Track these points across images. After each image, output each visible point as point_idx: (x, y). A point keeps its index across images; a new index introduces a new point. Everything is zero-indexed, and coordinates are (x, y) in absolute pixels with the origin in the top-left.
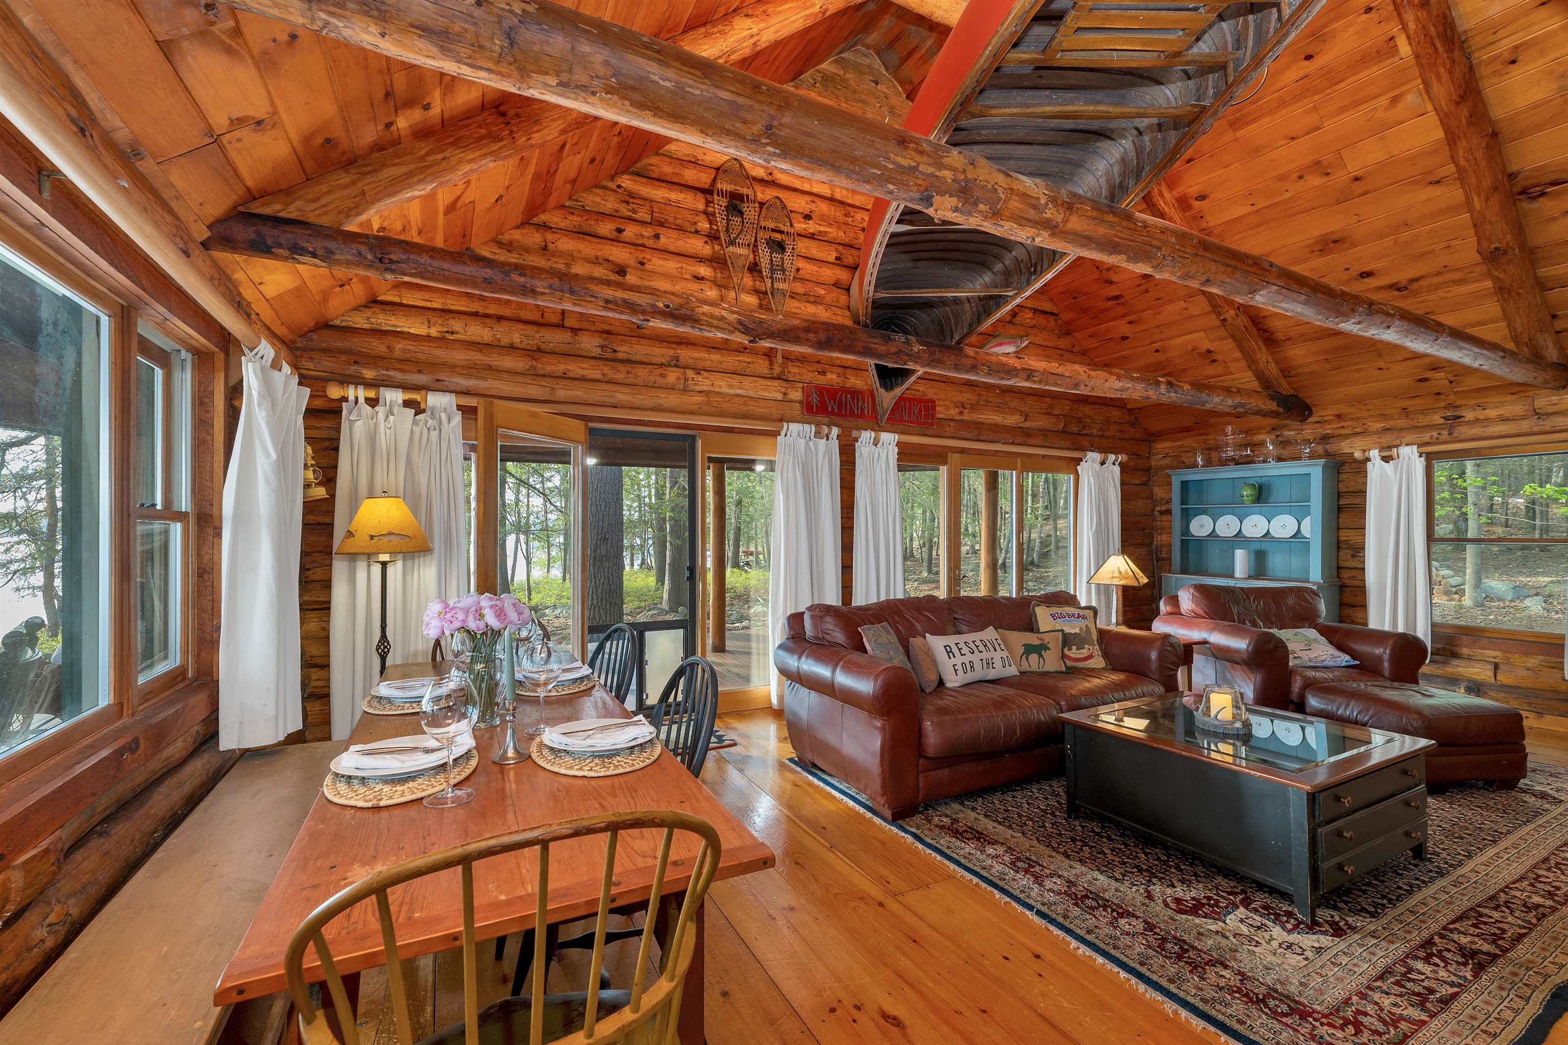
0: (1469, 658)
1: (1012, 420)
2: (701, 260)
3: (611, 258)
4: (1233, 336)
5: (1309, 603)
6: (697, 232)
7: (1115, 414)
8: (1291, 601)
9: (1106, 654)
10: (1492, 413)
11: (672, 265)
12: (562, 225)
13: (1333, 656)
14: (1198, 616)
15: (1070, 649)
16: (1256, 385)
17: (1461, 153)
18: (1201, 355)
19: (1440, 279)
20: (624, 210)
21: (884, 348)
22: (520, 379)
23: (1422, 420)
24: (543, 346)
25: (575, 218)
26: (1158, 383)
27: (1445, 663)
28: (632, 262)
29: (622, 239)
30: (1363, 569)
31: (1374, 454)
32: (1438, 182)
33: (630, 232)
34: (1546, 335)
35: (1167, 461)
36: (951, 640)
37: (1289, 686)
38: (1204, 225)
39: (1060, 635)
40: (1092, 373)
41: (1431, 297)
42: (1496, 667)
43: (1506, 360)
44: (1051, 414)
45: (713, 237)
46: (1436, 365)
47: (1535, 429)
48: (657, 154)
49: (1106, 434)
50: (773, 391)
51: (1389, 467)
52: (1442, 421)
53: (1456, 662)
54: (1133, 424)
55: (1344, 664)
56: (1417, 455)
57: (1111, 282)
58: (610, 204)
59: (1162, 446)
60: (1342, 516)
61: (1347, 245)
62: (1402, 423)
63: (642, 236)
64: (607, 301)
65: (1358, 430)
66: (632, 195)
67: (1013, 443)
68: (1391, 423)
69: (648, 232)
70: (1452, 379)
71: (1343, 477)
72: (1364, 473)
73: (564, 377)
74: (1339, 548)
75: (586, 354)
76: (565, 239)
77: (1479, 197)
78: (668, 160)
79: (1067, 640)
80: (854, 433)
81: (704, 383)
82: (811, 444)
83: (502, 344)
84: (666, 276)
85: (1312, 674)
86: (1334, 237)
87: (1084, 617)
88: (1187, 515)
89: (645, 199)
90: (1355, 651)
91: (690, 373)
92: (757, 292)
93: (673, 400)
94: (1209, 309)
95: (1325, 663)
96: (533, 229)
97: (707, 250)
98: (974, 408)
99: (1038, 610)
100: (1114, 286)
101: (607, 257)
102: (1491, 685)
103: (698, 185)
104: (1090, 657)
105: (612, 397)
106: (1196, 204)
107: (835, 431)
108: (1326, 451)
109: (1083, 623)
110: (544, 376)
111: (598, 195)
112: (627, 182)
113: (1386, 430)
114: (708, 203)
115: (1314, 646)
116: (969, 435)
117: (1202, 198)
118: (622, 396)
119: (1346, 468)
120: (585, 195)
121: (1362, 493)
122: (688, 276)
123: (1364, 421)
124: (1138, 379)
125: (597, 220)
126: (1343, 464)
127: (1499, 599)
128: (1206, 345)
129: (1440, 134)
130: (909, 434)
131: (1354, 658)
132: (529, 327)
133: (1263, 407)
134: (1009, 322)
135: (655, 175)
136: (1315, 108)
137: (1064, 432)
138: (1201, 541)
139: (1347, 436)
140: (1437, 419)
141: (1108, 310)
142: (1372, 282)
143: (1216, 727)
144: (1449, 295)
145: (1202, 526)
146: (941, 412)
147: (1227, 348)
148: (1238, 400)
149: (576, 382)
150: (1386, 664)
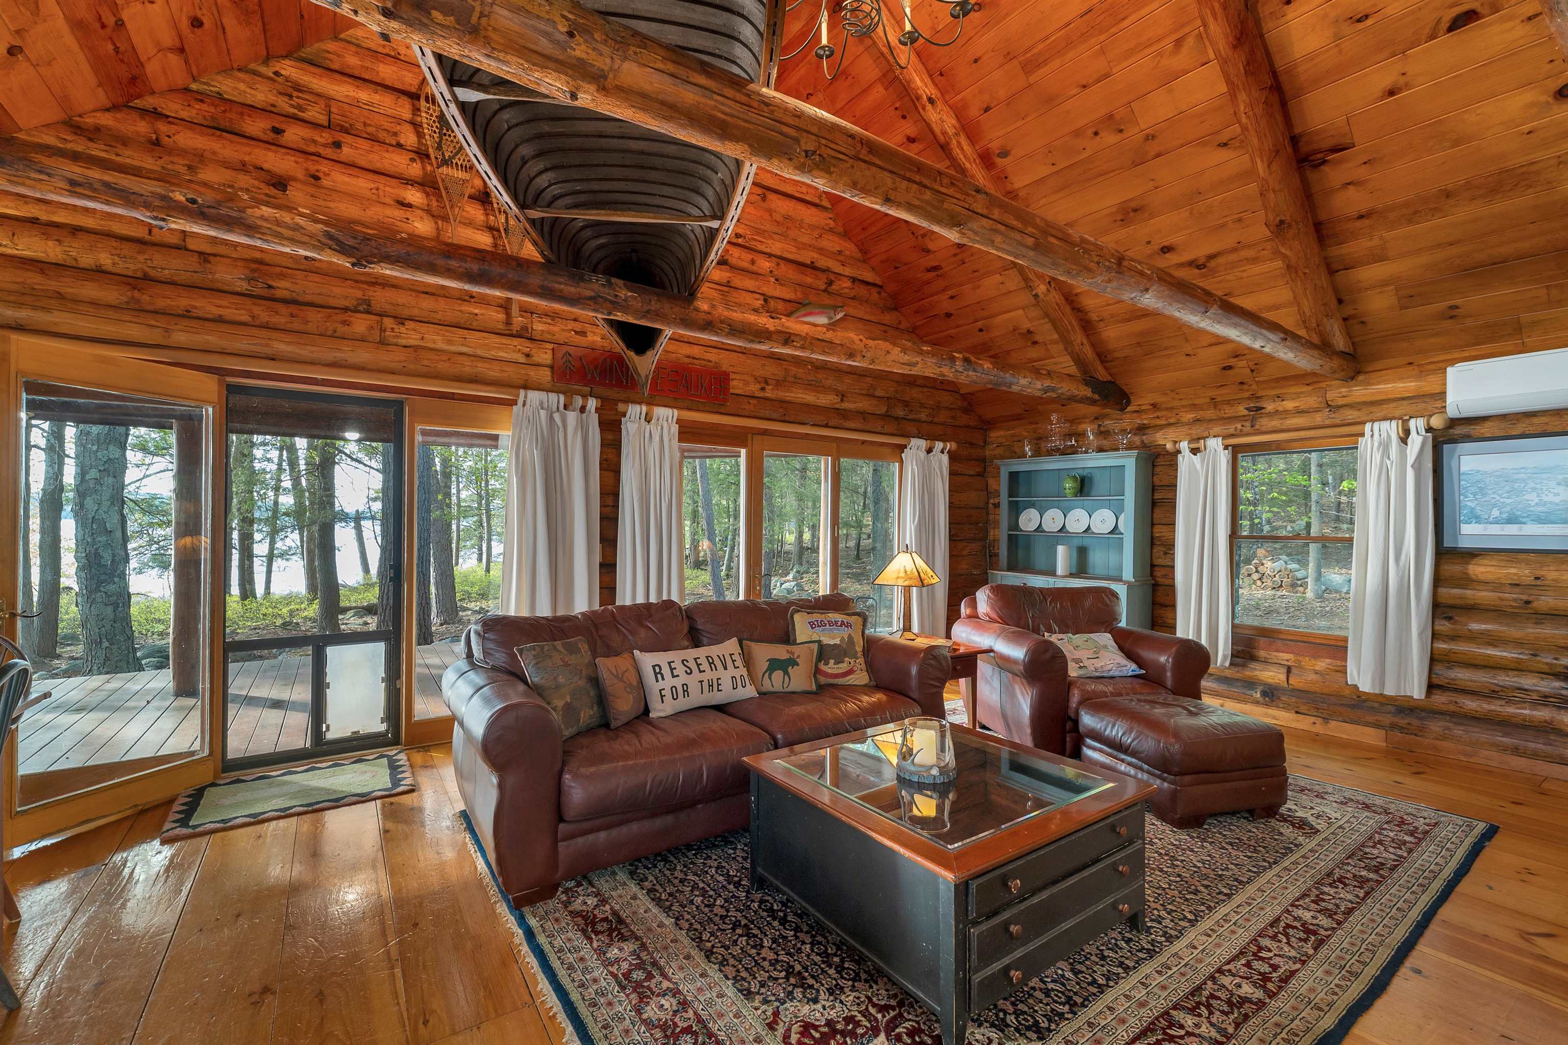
0: (1266, 662)
1: (826, 400)
2: (409, 182)
3: (266, 166)
4: (1046, 315)
5: (1107, 605)
6: (399, 145)
7: (946, 399)
8: (1088, 603)
9: (870, 667)
10: (1289, 405)
11: (362, 184)
12: (184, 114)
13: (1119, 665)
14: (992, 621)
15: (827, 664)
16: (1073, 370)
17: (1242, 108)
18: (1023, 335)
19: (1233, 257)
20: (284, 105)
21: (573, 290)
22: (111, 314)
23: (1229, 411)
24: (152, 273)
25: (204, 107)
26: (953, 359)
27: (1244, 666)
28: (300, 174)
29: (283, 143)
30: (1173, 567)
31: (1184, 446)
32: (1225, 144)
33: (294, 134)
34: (1332, 321)
35: (999, 451)
36: (661, 658)
37: (1067, 700)
38: (1009, 187)
39: (815, 647)
40: (871, 343)
41: (1228, 277)
42: (1289, 670)
43: (1288, 343)
44: (873, 396)
45: (422, 155)
46: (1239, 352)
47: (1327, 422)
48: (336, 38)
49: (935, 420)
50: (512, 350)
51: (1196, 459)
52: (1246, 412)
53: (1253, 665)
54: (966, 411)
55: (1130, 673)
56: (1222, 447)
57: (928, 251)
58: (261, 95)
59: (995, 435)
60: (1157, 510)
61: (1146, 215)
62: (1210, 414)
63: (314, 142)
64: (73, 183)
65: (1172, 421)
66: (298, 87)
67: (826, 426)
68: (1200, 414)
69: (325, 137)
70: (1253, 367)
71: (1157, 469)
72: (1174, 466)
73: (187, 315)
74: (1152, 544)
75: (226, 288)
76: (189, 134)
77: (1262, 161)
78: (353, 48)
79: (824, 653)
80: (621, 407)
81: (410, 335)
82: (557, 416)
83: (81, 266)
84: (354, 197)
85: (1092, 687)
86: (1134, 205)
87: (848, 625)
88: (1016, 509)
89: (319, 95)
90: (1141, 657)
91: (388, 322)
92: (491, 229)
93: (363, 355)
94: (1023, 284)
95: (1111, 674)
96: (134, 115)
97: (415, 170)
98: (779, 384)
99: (797, 617)
100: (931, 256)
101: (259, 163)
102: (1284, 689)
103: (400, 87)
104: (850, 672)
105: (267, 345)
106: (999, 161)
107: (592, 403)
108: (1143, 442)
109: (845, 633)
110: (155, 312)
111: (243, 81)
112: (289, 69)
113: (1197, 420)
114: (416, 110)
115: (1103, 653)
116: (774, 416)
117: (1004, 154)
118: (281, 346)
119: (1160, 461)
120: (220, 78)
121: (1173, 487)
122: (388, 200)
123: (1176, 411)
124: (928, 353)
125: (242, 114)
126: (1158, 455)
127: (1337, 592)
128: (1026, 325)
129: (1223, 88)
130: (698, 410)
131: (1141, 667)
132: (126, 246)
133: (1076, 392)
134: (825, 291)
135: (336, 66)
136: (1103, 51)
137: (886, 417)
138: (1028, 537)
139: (1161, 427)
140: (1241, 410)
141: (928, 283)
142: (1172, 259)
143: (911, 773)
144: (1245, 275)
145: (1030, 520)
146: (736, 386)
147: (1046, 332)
148: (1047, 383)
149: (207, 324)
150: (1169, 674)
